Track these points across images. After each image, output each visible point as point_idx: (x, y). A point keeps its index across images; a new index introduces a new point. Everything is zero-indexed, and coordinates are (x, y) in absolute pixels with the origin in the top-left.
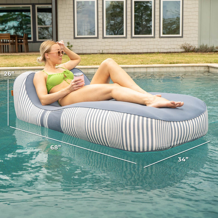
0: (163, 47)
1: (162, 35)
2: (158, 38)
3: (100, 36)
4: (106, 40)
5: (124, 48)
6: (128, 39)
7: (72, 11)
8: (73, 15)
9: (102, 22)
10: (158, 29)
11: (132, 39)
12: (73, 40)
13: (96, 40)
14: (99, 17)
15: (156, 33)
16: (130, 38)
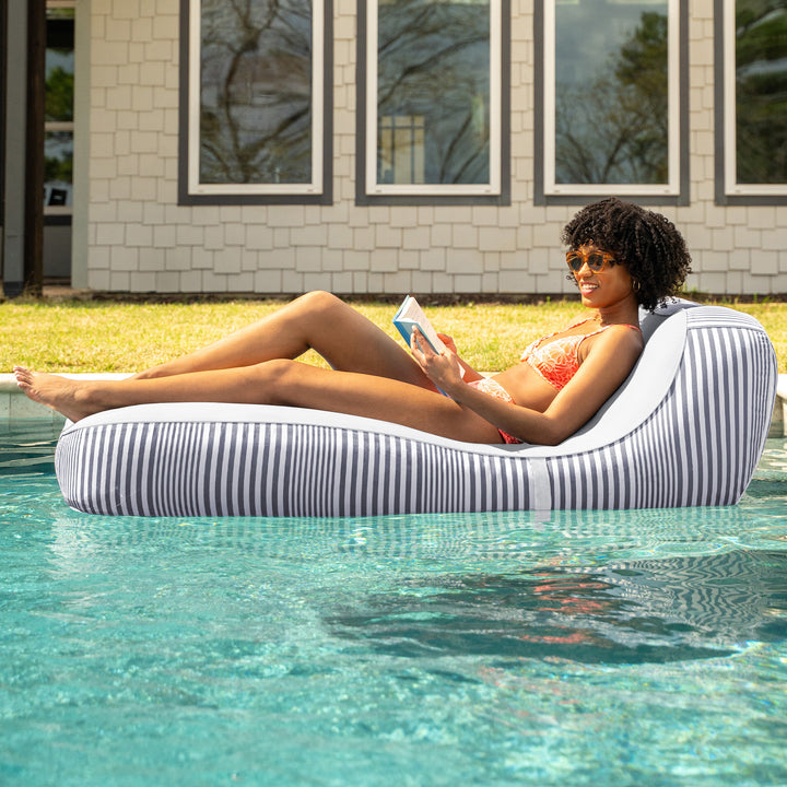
0: (739, 260)
1: (732, 187)
2: (710, 205)
3: (344, 188)
4: (377, 212)
5: (492, 263)
6: (514, 206)
7: (176, 34)
8: (176, 60)
9: (353, 106)
10: (710, 149)
11: (541, 210)
12: (176, 207)
13: (313, 211)
14: (337, 72)
15: (695, 174)
16: (531, 203)
